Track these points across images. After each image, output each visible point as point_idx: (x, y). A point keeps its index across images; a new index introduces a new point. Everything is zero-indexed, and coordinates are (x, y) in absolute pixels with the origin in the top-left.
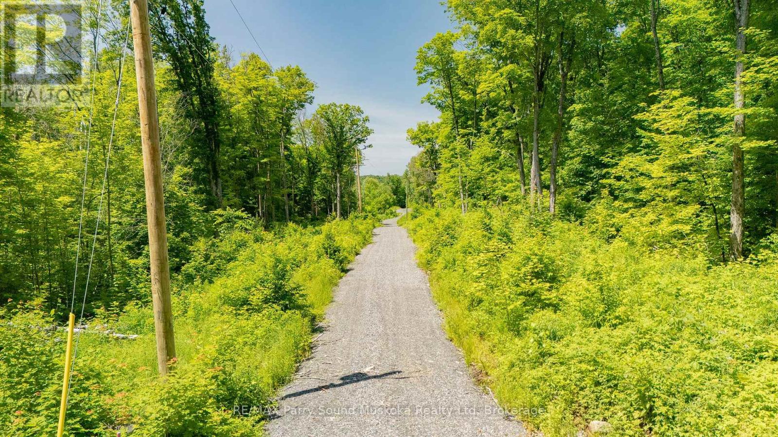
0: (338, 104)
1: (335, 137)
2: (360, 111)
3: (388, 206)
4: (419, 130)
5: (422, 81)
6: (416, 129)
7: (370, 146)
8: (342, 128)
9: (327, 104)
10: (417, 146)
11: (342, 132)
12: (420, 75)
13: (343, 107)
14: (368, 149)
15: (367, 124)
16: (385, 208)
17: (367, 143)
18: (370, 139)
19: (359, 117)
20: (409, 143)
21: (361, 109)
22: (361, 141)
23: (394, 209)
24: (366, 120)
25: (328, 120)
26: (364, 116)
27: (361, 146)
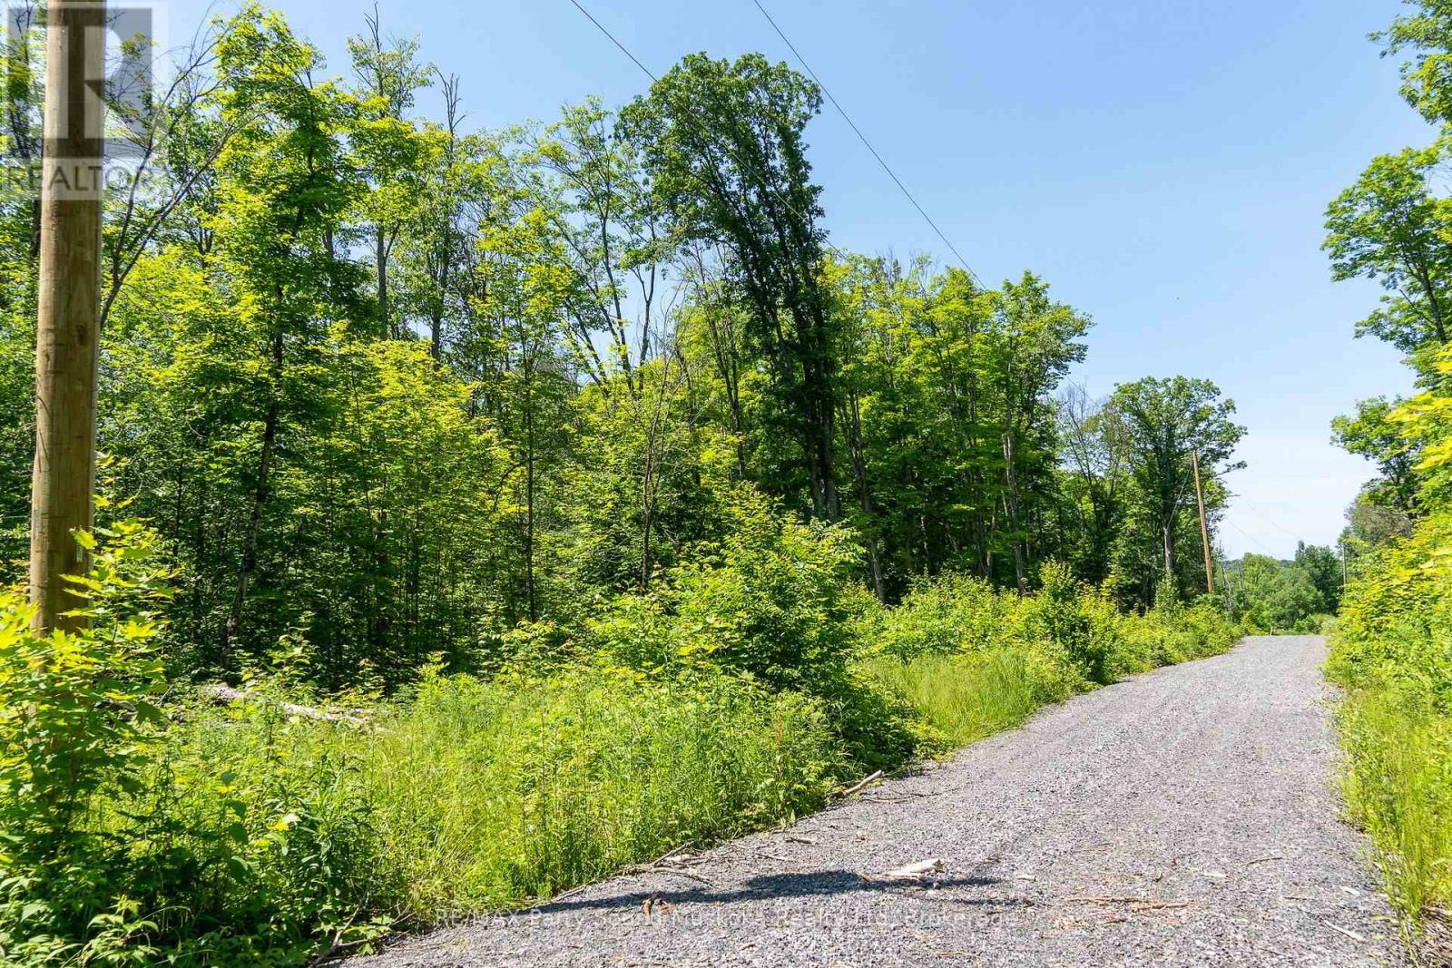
0: (1159, 380)
1: (1157, 449)
2: (1211, 390)
3: (1302, 612)
4: (1364, 418)
5: (1343, 273)
6: (1354, 415)
7: (1241, 465)
8: (1171, 428)
9: (1136, 381)
10: (1359, 457)
11: (1171, 436)
12: (1339, 261)
13: (1170, 384)
14: (1236, 473)
15: (1231, 418)
16: (1294, 615)
17: (1233, 459)
18: (1240, 451)
19: (1210, 403)
20: (1340, 452)
21: (1215, 385)
22: (1217, 456)
23: (1316, 618)
24: (1229, 407)
25: (1139, 414)
26: (1221, 399)
27: (1219, 467)
